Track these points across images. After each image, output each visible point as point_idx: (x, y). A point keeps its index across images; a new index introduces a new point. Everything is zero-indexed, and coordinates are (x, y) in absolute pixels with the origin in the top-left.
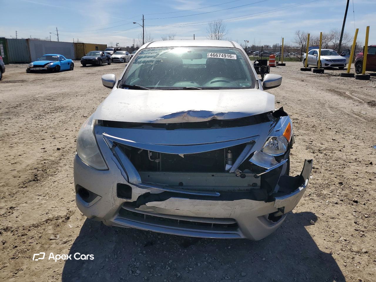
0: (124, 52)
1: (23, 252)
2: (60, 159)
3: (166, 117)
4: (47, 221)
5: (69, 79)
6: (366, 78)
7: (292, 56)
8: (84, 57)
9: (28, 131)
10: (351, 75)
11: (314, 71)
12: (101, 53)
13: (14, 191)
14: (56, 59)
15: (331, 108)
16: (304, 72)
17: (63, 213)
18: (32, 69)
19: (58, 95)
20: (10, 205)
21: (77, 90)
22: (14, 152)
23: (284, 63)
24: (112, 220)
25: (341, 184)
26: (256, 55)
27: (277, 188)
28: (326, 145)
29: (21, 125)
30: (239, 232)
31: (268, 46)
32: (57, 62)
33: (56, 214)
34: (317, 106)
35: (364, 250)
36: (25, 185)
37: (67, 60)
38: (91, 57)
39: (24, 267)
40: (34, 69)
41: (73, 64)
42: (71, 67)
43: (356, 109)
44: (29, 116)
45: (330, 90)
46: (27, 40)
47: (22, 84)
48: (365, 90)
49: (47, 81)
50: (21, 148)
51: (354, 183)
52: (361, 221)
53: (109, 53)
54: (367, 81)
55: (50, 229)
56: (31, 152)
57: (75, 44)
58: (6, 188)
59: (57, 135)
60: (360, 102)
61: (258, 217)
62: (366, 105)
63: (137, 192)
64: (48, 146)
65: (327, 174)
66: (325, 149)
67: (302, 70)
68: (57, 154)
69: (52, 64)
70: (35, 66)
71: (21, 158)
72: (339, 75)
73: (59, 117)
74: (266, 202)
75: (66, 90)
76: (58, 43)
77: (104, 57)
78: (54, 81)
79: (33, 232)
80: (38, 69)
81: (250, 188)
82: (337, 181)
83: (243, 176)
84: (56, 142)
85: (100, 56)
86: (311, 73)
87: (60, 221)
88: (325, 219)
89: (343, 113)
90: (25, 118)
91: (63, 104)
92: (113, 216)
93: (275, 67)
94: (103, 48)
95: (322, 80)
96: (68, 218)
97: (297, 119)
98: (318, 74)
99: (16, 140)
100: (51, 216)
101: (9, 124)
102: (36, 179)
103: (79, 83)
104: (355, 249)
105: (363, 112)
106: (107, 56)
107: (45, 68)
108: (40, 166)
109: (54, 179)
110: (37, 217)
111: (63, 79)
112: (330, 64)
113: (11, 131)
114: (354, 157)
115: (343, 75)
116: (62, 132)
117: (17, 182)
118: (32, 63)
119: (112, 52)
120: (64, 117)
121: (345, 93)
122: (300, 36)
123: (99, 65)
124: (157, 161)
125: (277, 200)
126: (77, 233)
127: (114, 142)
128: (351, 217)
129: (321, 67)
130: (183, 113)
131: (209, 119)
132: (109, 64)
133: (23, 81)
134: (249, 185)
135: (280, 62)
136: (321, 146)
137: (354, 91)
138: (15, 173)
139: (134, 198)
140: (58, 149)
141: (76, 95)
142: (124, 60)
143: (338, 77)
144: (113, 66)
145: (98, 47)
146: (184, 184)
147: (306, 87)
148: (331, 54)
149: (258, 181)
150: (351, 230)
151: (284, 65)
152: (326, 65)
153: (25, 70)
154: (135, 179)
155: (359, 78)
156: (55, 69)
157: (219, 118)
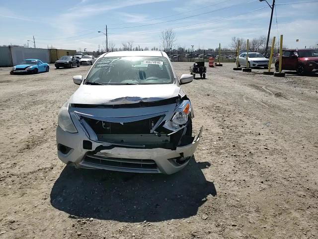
0: (91, 56)
1: (25, 185)
2: (44, 135)
3: (112, 101)
4: (39, 170)
5: (46, 79)
6: (282, 75)
7: (230, 58)
8: (58, 61)
9: (19, 118)
10: (272, 74)
11: (244, 70)
12: (71, 57)
13: (15, 155)
14: (35, 63)
15: (247, 98)
16: (235, 71)
17: (49, 166)
18: (14, 71)
19: (38, 92)
20: (13, 162)
21: (53, 88)
22: (10, 131)
23: (221, 64)
24: (81, 163)
25: (234, 146)
26: (201, 57)
27: (180, 142)
28: (234, 123)
29: (13, 114)
30: (158, 170)
31: (211, 50)
32: (36, 66)
33: (44, 167)
34: (237, 97)
35: (233, 180)
36: (21, 151)
37: (44, 64)
38: (64, 61)
39: (28, 192)
40: (17, 71)
41: (48, 66)
42: (47, 70)
43: (265, 99)
44: (18, 108)
45: (251, 85)
46: (10, 47)
47: (7, 83)
48: (277, 85)
49: (28, 81)
50: (15, 129)
51: (243, 146)
52: (238, 166)
53: (78, 58)
54: (282, 78)
55: (41, 174)
56: (23, 131)
57: (50, 50)
58: (8, 154)
59: (40, 120)
60: (270, 94)
61: (168, 159)
62: (273, 96)
63: (95, 145)
64: (34, 128)
65: (227, 141)
66: (231, 126)
67: (235, 69)
68: (42, 132)
69: (31, 67)
70: (17, 69)
71: (16, 135)
72: (262, 74)
73: (41, 107)
74: (172, 150)
75: (44, 88)
76: (35, 49)
77: (74, 61)
78: (33, 81)
79: (30, 176)
80: (19, 71)
81: (163, 143)
82: (232, 144)
83: (159, 136)
84: (40, 125)
85: (70, 60)
86: (241, 71)
87: (47, 170)
88: (216, 165)
89: (254, 102)
90: (15, 109)
91: (43, 98)
92: (81, 161)
93: (213, 67)
94: (73, 53)
95: (248, 77)
96: (52, 168)
97: (219, 107)
98: (246, 73)
99: (11, 124)
100: (41, 168)
101: (4, 114)
102: (28, 147)
103: (54, 82)
104: (228, 179)
105: (269, 101)
106: (76, 60)
107: (26, 71)
108: (30, 140)
109: (41, 147)
110: (32, 168)
111: (41, 79)
112: (257, 64)
113: (6, 118)
114: (249, 131)
115: (265, 73)
116: (44, 118)
117: (16, 149)
118: (15, 67)
119: (80, 56)
120: (44, 108)
121: (261, 87)
122: (236, 41)
123: (70, 68)
124: (108, 128)
125: (177, 148)
126: (58, 176)
127: (81, 116)
128: (233, 163)
129: (250, 67)
130: (123, 98)
131: (138, 102)
132: (78, 66)
133: (8, 81)
134: (163, 141)
135: (218, 63)
136: (230, 124)
137: (269, 86)
138: (13, 144)
139: (94, 149)
140: (42, 129)
141: (52, 91)
142: (91, 63)
143: (261, 75)
144: (82, 68)
145: (69, 53)
146: (124, 141)
147: (233, 83)
148: (258, 56)
149: (169, 139)
150: (230, 170)
151: (221, 65)
152: (254, 65)
153: (9, 72)
154: (94, 137)
155: (276, 75)
156: (35, 71)
157: (144, 101)
